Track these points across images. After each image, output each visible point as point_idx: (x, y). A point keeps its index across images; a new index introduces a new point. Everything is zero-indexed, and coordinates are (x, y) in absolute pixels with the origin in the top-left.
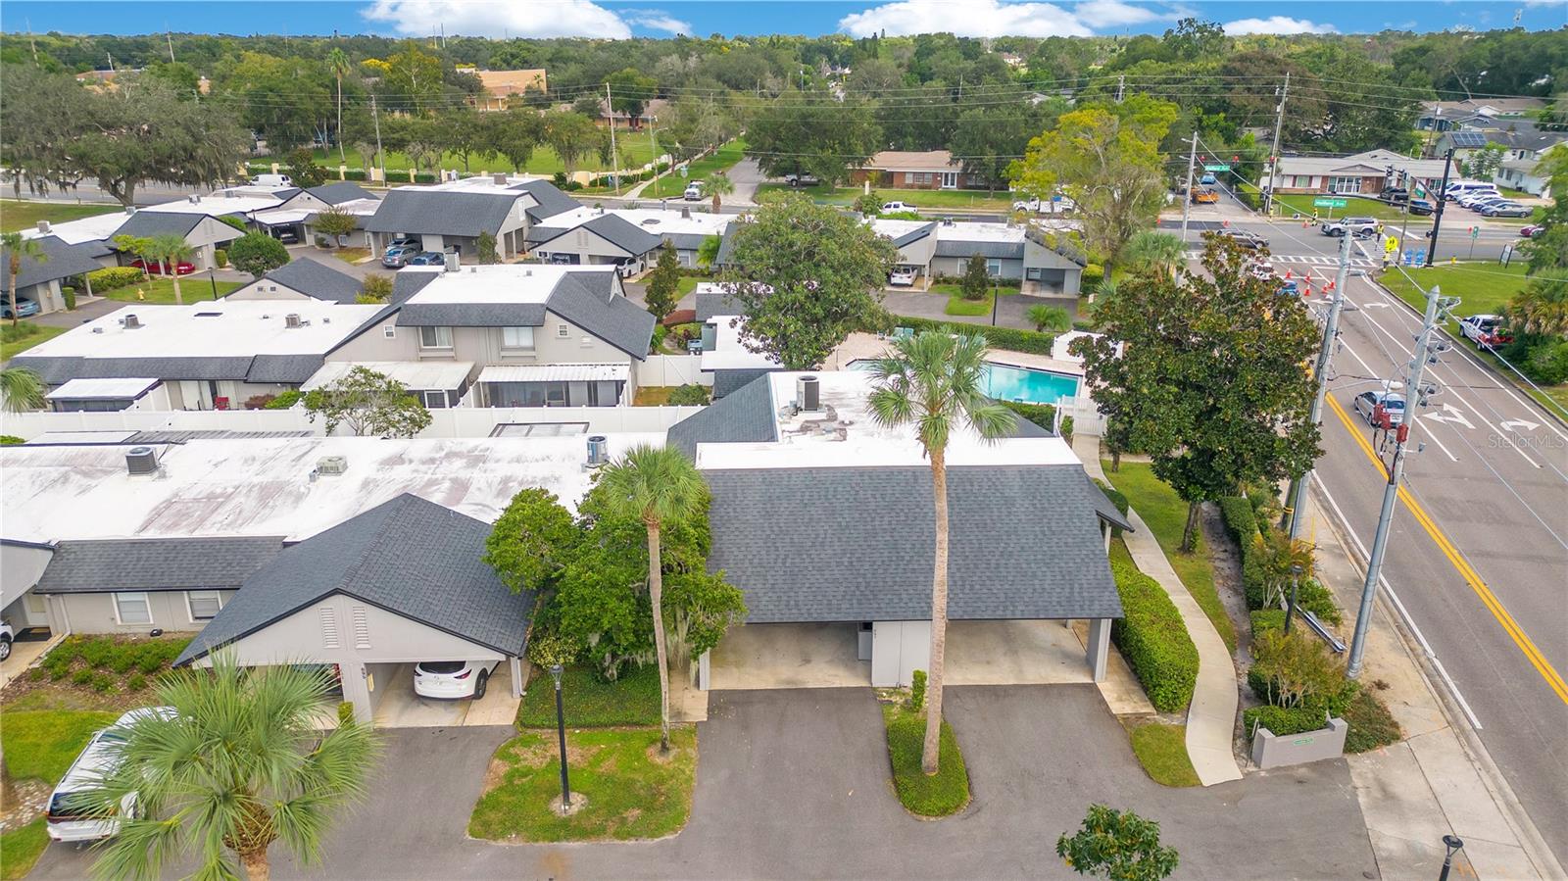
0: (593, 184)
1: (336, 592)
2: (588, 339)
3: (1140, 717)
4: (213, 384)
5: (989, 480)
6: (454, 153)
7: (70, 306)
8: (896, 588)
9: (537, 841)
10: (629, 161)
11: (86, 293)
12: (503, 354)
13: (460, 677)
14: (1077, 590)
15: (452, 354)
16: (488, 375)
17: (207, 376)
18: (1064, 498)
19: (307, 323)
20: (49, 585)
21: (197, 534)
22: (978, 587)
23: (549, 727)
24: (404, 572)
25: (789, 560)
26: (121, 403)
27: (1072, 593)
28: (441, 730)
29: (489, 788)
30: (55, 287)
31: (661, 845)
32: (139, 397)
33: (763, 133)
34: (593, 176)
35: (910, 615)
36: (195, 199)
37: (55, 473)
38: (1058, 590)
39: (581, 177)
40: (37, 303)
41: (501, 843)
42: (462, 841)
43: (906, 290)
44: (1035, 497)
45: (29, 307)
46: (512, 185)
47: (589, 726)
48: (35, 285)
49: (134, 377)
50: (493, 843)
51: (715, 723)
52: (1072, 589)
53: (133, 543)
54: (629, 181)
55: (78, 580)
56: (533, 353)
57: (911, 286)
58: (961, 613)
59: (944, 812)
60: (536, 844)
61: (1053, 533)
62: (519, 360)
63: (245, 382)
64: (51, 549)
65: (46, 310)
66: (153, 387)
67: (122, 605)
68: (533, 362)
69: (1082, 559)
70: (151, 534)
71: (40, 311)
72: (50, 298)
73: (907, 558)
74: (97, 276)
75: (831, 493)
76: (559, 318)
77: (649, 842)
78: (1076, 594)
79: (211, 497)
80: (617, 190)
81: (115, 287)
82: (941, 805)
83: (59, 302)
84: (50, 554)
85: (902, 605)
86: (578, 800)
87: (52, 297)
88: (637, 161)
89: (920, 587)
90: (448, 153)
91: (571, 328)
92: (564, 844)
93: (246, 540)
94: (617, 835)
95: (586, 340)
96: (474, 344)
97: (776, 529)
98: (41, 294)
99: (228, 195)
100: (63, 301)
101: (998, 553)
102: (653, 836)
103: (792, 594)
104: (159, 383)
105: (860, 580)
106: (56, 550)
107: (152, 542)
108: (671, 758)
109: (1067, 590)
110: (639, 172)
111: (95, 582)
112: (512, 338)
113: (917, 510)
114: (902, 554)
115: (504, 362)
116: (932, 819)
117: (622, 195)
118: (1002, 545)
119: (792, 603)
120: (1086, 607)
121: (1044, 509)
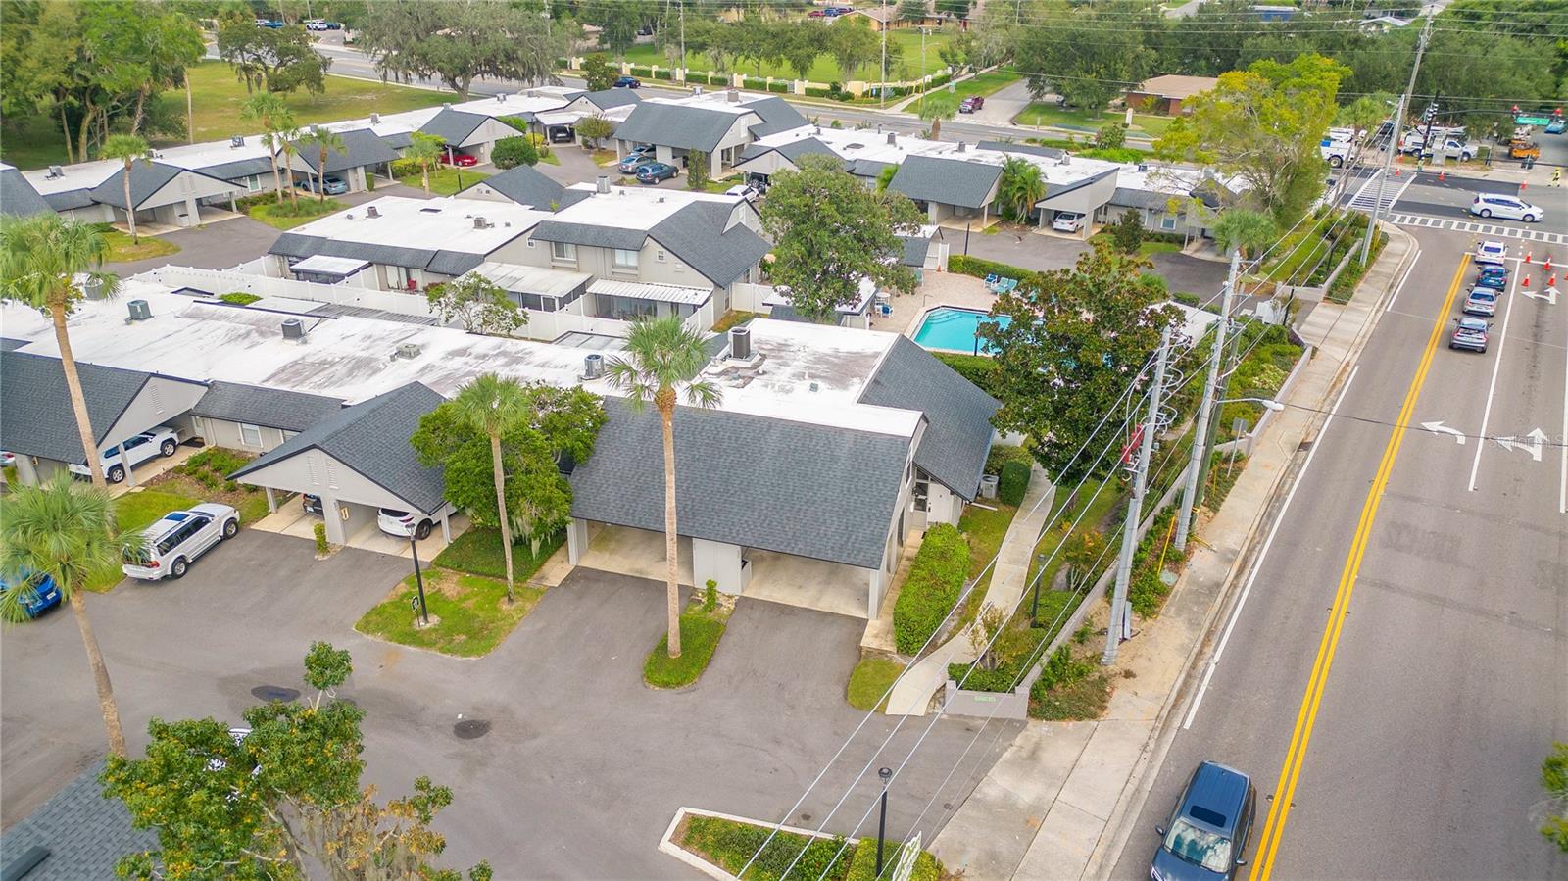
0: (866, 94)
1: (314, 446)
2: (681, 265)
3: (882, 652)
4: (407, 269)
5: (827, 439)
6: (747, 57)
7: (371, 188)
8: (713, 513)
9: (391, 641)
10: (904, 74)
11: (388, 177)
12: (614, 270)
13: (403, 521)
14: (851, 540)
15: (575, 266)
16: (600, 287)
17: (404, 264)
18: (881, 463)
19: (492, 226)
20: (199, 411)
21: (295, 390)
22: (775, 524)
23: (451, 569)
24: (375, 440)
25: (643, 478)
26: (334, 278)
27: (847, 542)
28: (384, 556)
29: (385, 601)
30: (361, 171)
31: (463, 662)
32: (349, 275)
33: (1031, 52)
34: (866, 87)
35: (713, 537)
36: (501, 98)
37: (243, 329)
38: (838, 538)
39: (855, 87)
40: (347, 184)
41: (370, 637)
42: (348, 630)
43: (1066, 236)
44: (857, 459)
45: (340, 186)
46: (744, 103)
47: (477, 573)
48: (346, 170)
49: (354, 258)
50: (365, 636)
51: (562, 589)
52: (848, 539)
53: (256, 389)
54: (900, 93)
55: (215, 411)
56: (636, 273)
57: (1074, 232)
58: (752, 542)
59: (666, 685)
60: (390, 643)
61: (857, 491)
62: (626, 277)
63: (426, 270)
64: (207, 386)
65: (353, 190)
66: (363, 268)
67: (245, 432)
68: (635, 279)
69: (869, 517)
70: (267, 385)
71: (349, 189)
72: (357, 181)
73: (732, 492)
74: (398, 163)
75: (699, 429)
76: (659, 246)
77: (459, 658)
78: (849, 544)
79: (324, 362)
80: (882, 103)
81: (412, 174)
82: (666, 679)
83: (363, 185)
84: (207, 389)
85: (711, 527)
86: (434, 620)
87: (358, 179)
88: (911, 75)
89: (731, 516)
90: (742, 58)
91: (667, 254)
92: (407, 647)
93: (322, 398)
94: (442, 650)
95: (679, 266)
96: (592, 259)
97: (644, 452)
98: (351, 177)
99: (530, 95)
100: (365, 184)
101: (804, 500)
102: (463, 655)
103: (634, 504)
104: (371, 264)
105: (689, 502)
106: (210, 386)
107: (267, 390)
108: (513, 607)
109: (844, 539)
110: (914, 84)
111: (226, 413)
112: (621, 257)
113: (759, 454)
114: (730, 488)
115: (614, 277)
116: (657, 688)
117: (886, 107)
118: (811, 494)
119: (631, 511)
120: (852, 555)
121: (860, 470)
